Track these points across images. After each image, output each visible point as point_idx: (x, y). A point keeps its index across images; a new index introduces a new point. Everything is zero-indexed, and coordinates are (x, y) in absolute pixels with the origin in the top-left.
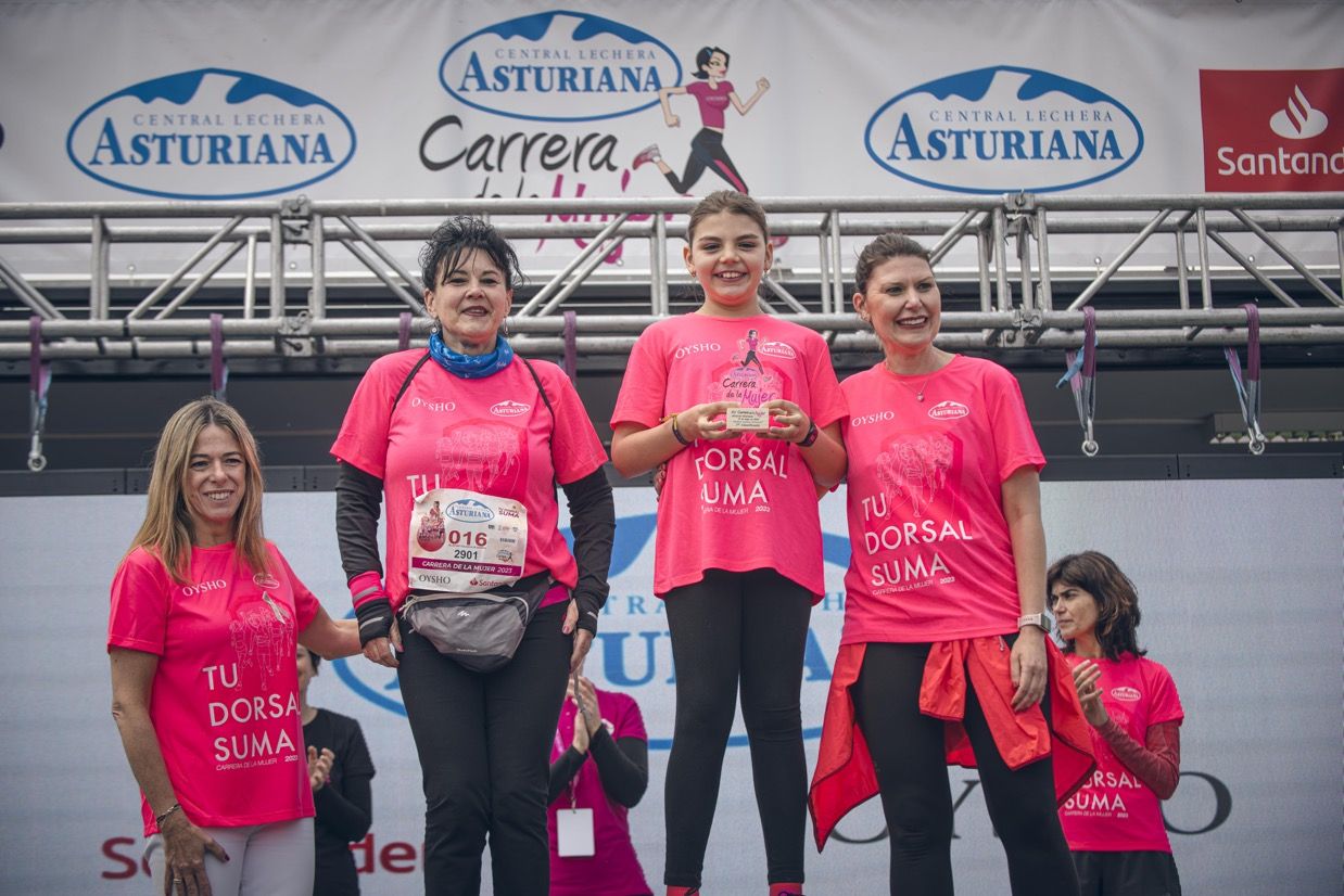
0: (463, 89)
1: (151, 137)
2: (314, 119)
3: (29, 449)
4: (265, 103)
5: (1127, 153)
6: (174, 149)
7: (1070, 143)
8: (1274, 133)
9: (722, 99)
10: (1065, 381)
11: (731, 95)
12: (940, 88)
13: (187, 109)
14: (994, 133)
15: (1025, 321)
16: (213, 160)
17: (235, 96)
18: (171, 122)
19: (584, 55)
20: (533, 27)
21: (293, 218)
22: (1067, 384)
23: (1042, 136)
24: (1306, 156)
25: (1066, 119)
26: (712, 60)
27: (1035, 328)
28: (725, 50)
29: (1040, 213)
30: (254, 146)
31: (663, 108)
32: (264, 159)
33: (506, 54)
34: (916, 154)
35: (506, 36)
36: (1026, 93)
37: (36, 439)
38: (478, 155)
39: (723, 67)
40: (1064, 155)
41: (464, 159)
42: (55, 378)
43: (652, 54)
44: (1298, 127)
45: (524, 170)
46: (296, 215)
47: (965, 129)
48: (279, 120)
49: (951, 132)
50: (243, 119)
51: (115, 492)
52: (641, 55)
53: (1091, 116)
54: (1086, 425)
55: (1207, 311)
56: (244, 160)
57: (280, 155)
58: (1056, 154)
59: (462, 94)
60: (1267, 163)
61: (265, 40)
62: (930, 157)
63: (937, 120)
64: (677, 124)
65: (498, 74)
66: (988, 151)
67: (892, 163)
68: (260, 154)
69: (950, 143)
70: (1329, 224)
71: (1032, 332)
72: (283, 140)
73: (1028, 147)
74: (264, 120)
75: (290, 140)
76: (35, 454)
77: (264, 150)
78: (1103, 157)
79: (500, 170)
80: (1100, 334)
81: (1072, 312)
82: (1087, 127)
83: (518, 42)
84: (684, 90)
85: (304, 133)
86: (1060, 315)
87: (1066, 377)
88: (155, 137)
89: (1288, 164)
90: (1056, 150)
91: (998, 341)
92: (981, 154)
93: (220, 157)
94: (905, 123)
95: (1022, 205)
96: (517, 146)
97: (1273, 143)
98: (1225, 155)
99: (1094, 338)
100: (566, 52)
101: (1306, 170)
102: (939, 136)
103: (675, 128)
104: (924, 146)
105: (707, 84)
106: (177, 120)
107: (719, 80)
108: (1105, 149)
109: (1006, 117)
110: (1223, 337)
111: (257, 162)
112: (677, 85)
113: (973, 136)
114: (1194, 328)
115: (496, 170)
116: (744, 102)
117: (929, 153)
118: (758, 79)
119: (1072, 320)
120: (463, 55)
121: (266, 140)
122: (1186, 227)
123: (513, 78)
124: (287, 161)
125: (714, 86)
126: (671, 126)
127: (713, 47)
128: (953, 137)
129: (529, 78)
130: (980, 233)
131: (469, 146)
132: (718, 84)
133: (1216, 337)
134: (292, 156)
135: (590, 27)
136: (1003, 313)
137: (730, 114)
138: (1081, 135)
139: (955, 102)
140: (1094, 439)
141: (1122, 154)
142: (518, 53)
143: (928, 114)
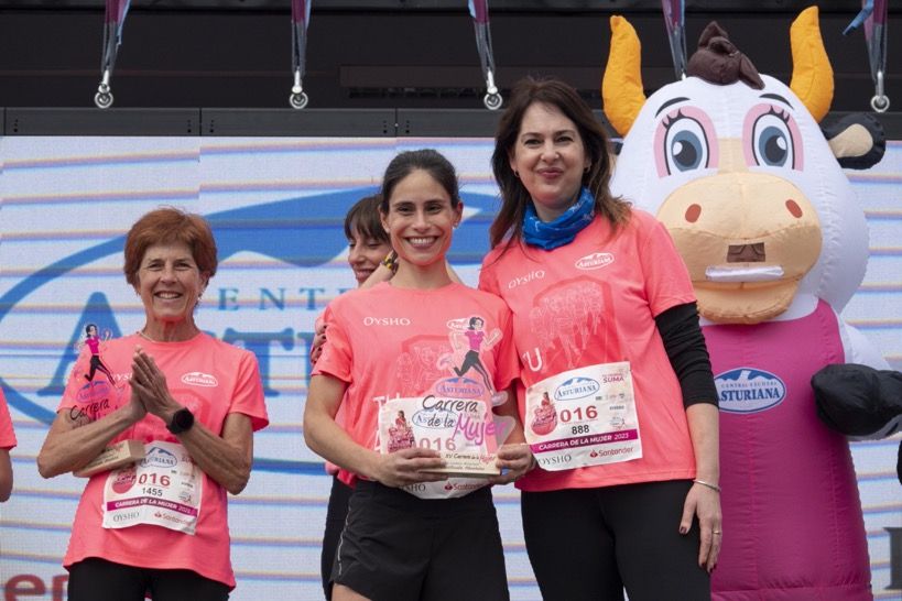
10: (853, 27)
22: (861, 26)
54: (876, 77)
87: (855, 23)
140: (886, 93)
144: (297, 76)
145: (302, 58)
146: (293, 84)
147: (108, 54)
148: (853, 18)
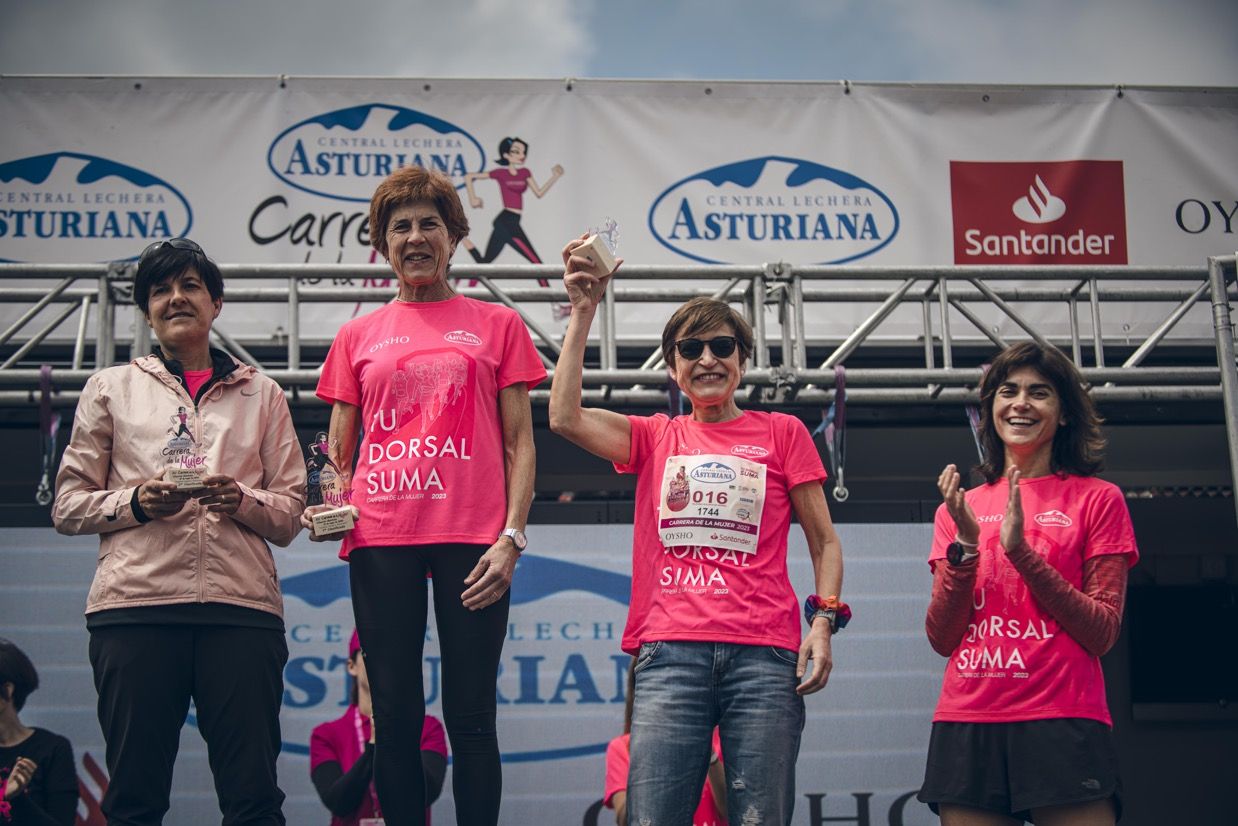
0: (289, 172)
1: (8, 213)
2: (155, 198)
4: (112, 184)
5: (884, 234)
6: (29, 224)
7: (833, 224)
8: (1017, 218)
9: (520, 183)
10: (818, 434)
11: (529, 180)
12: (717, 176)
13: (43, 188)
14: (764, 216)
15: (781, 378)
16: (64, 234)
17: (85, 177)
18: (27, 199)
19: (398, 143)
20: (352, 118)
21: (118, 280)
22: (823, 433)
23: (808, 220)
24: (1045, 238)
25: (830, 204)
26: (513, 149)
27: (790, 384)
28: (523, 140)
29: (797, 281)
30: (101, 222)
31: (468, 191)
32: (110, 233)
33: (328, 142)
34: (694, 234)
35: (328, 126)
36: (794, 180)
38: (302, 231)
39: (522, 156)
40: (828, 236)
41: (288, 235)
43: (459, 144)
44: (1038, 212)
45: (342, 245)
46: (121, 277)
47: (738, 212)
48: (124, 198)
49: (725, 215)
50: (91, 198)
52: (449, 144)
53: (852, 200)
54: (837, 473)
55: (948, 370)
56: (92, 233)
57: (124, 230)
58: (820, 235)
59: (288, 177)
60: (1010, 244)
61: (113, 128)
62: (707, 237)
63: (714, 204)
64: (480, 205)
65: (320, 160)
66: (758, 232)
67: (673, 242)
68: (106, 229)
69: (725, 225)
70: (1061, 295)
71: (789, 388)
72: (127, 217)
73: (794, 229)
74: (111, 198)
75: (134, 216)
77: (110, 225)
78: (862, 237)
79: (321, 245)
80: (850, 392)
81: (824, 370)
82: (848, 211)
83: (339, 131)
84: (487, 175)
85: (147, 210)
86: (812, 373)
87: (819, 430)
88: (12, 213)
89: (1029, 245)
90: (820, 231)
91: (760, 397)
92: (752, 235)
93: (70, 231)
94: (685, 207)
95: (779, 274)
96: (337, 224)
97: (1015, 226)
98: (973, 237)
99: (843, 394)
100: (382, 141)
101: (1046, 250)
102: (715, 219)
103: (478, 210)
104: (701, 228)
105: (507, 171)
106: (32, 198)
107: (519, 167)
108: (864, 230)
109: (775, 201)
110: (964, 396)
111: (103, 236)
112: (481, 171)
113: (746, 219)
114: (938, 386)
115: (317, 245)
116: (541, 186)
117: (706, 233)
118: (553, 165)
119: (823, 378)
120: (290, 141)
121: (112, 216)
122: (931, 297)
123: (334, 163)
124: (130, 236)
125: (514, 173)
126: (475, 207)
127: (513, 137)
128: (728, 220)
129: (349, 164)
130: (745, 300)
131: (293, 222)
132: (519, 171)
133: (958, 396)
134: (135, 231)
135: (404, 118)
136: (761, 370)
137: (528, 197)
138: (843, 218)
139: (730, 188)
140: (846, 485)
141: (880, 233)
142: (338, 142)
143: (706, 199)
148: (816, 428)
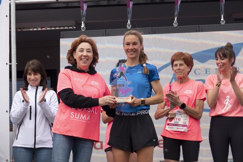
3: (81, 25)
37: (83, 22)
42: (88, 7)
51: (103, 36)
76: (82, 26)
144: (222, 16)
145: (223, 12)
146: (221, 18)
147: (176, 13)
